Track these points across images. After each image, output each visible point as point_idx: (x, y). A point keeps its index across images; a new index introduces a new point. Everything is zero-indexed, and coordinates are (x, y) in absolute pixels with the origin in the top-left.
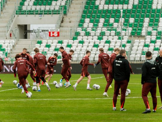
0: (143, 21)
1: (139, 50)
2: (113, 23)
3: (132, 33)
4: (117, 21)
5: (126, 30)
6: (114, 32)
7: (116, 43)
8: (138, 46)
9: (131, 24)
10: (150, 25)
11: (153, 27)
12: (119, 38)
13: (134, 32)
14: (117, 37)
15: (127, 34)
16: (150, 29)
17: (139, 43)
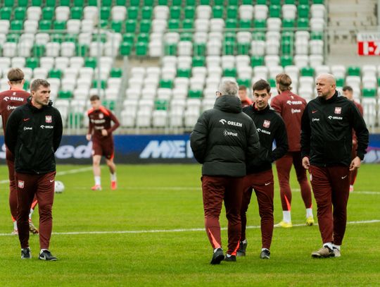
0: (150, 16)
1: (145, 97)
2: (66, 22)
3: (122, 48)
4: (76, 15)
5: (104, 40)
6: (72, 45)
7: (78, 76)
8: (143, 87)
9: (119, 24)
10: (171, 27)
11: (180, 33)
12: (87, 64)
13: (128, 47)
14: (80, 60)
15: (109, 52)
16: (173, 38)
17: (145, 76)
